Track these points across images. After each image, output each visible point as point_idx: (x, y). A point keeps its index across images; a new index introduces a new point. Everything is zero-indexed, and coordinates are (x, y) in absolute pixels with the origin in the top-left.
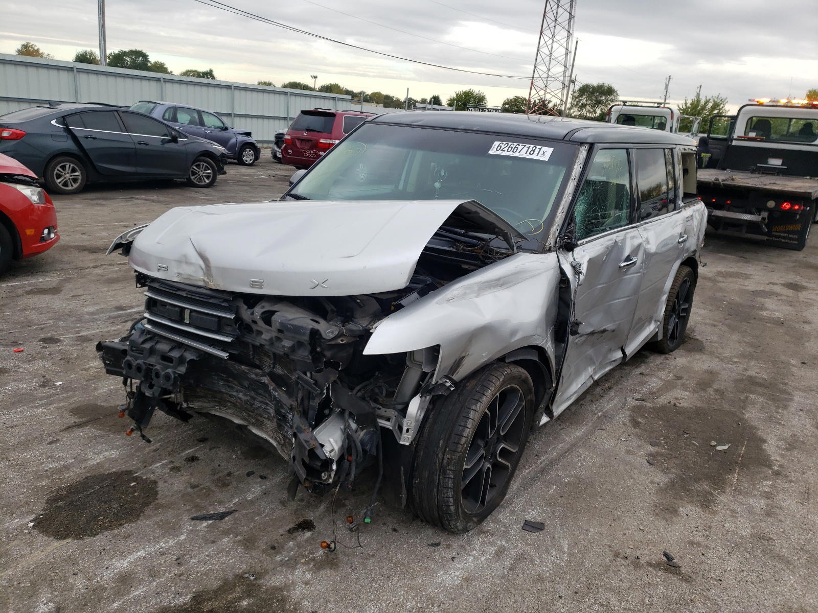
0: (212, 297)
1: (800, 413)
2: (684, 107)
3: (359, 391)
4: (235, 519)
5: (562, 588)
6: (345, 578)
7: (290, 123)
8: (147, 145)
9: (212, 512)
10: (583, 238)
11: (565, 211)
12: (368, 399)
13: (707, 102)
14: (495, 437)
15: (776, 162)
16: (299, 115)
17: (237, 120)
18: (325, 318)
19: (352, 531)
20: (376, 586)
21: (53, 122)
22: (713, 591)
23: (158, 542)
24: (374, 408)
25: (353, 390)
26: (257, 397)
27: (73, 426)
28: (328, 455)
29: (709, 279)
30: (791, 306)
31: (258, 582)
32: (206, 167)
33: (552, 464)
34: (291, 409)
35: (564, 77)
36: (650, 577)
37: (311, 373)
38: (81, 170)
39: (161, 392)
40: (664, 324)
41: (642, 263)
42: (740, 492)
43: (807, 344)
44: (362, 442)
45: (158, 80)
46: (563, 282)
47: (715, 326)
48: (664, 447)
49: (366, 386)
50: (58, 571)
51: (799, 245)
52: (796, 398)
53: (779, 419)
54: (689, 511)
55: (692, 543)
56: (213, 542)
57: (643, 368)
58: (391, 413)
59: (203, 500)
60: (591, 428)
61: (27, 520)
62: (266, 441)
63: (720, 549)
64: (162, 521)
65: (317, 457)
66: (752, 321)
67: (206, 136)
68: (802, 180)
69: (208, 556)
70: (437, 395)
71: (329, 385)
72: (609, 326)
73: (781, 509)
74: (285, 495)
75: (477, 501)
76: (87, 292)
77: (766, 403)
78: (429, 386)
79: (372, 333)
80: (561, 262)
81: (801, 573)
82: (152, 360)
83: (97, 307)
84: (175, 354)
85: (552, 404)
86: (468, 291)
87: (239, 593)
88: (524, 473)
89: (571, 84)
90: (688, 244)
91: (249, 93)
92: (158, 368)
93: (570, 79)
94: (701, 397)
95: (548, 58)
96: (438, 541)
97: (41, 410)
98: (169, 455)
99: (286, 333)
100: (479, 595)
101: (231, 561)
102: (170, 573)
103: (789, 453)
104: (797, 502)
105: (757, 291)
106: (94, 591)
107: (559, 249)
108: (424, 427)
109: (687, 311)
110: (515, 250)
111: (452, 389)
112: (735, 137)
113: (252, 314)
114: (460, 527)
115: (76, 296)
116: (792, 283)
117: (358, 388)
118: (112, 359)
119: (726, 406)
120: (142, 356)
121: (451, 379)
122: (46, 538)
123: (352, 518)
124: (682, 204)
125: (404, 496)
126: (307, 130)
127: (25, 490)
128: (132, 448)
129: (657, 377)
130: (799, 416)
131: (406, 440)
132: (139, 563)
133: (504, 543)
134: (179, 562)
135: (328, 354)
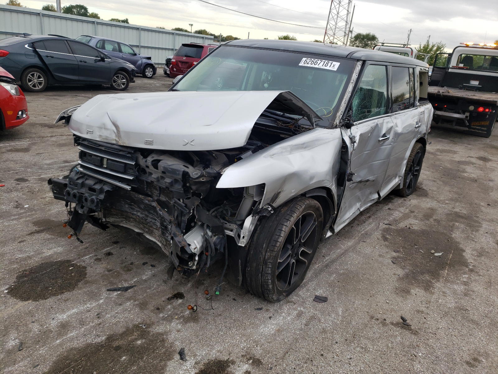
0: (121, 151)
1: (486, 234)
2: (419, 49)
3: (213, 212)
4: (135, 291)
5: (337, 337)
6: (202, 328)
7: (175, 52)
8: (85, 62)
9: (120, 286)
10: (357, 121)
11: (346, 102)
12: (219, 217)
13: (433, 46)
14: (298, 243)
15: (475, 83)
16: (181, 47)
17: (142, 50)
18: (192, 165)
19: (208, 300)
20: (222, 333)
21: (26, 46)
22: (431, 340)
23: (86, 304)
24: (223, 223)
25: (210, 211)
26: (149, 215)
27: (34, 232)
28: (193, 251)
29: (432, 153)
30: (481, 170)
31: (148, 330)
32: (123, 77)
33: (333, 261)
34: (170, 222)
35: (346, 28)
36: (392, 331)
37: (183, 200)
38: (43, 77)
39: (88, 211)
40: (404, 179)
41: (393, 139)
42: (449, 281)
43: (491, 193)
44: (215, 243)
45: (93, 22)
46: (344, 147)
47: (435, 181)
48: (402, 253)
49: (219, 209)
50: (22, 320)
51: (487, 134)
52: (484, 226)
53: (473, 238)
54: (417, 292)
55: (418, 311)
56: (120, 305)
57: (390, 206)
58: (234, 226)
59: (115, 279)
60: (358, 241)
61: (4, 289)
62: (155, 243)
63: (436, 315)
64: (88, 291)
65: (186, 252)
66: (458, 179)
67: (122, 58)
68: (491, 94)
69: (117, 313)
70: (263, 216)
71: (194, 207)
72: (371, 178)
73: (473, 292)
74: (166, 277)
75: (286, 283)
76: (46, 151)
77: (465, 228)
78: (258, 210)
79: (222, 175)
80: (343, 135)
81: (486, 331)
82: (83, 190)
83: (52, 161)
84: (98, 187)
85: (334, 225)
86: (284, 150)
87: (136, 336)
88: (316, 266)
89: (350, 33)
90: (421, 129)
91: (150, 33)
92: (87, 196)
93: (350, 29)
94: (426, 223)
95: (336, 16)
96: (261, 307)
97: (15, 222)
98: (94, 251)
99: (167, 174)
100: (286, 340)
101: (131, 317)
102: (93, 322)
103: (479, 258)
104: (483, 288)
105: (461, 161)
106: (44, 333)
107: (342, 126)
108: (254, 236)
109: (419, 171)
110: (315, 126)
111: (272, 212)
112: (451, 66)
113: (146, 161)
114: (275, 299)
115: (39, 153)
116: (482, 157)
117: (213, 210)
118: (58, 190)
119: (441, 229)
120: (76, 187)
121: (271, 206)
122: (15, 300)
123: (208, 292)
124: (418, 104)
125: (240, 278)
126: (186, 56)
127: (3, 270)
128: (71, 246)
129: (399, 211)
130: (486, 236)
131: (242, 243)
132: (74, 316)
133: (302, 309)
134: (99, 316)
135: (194, 187)
